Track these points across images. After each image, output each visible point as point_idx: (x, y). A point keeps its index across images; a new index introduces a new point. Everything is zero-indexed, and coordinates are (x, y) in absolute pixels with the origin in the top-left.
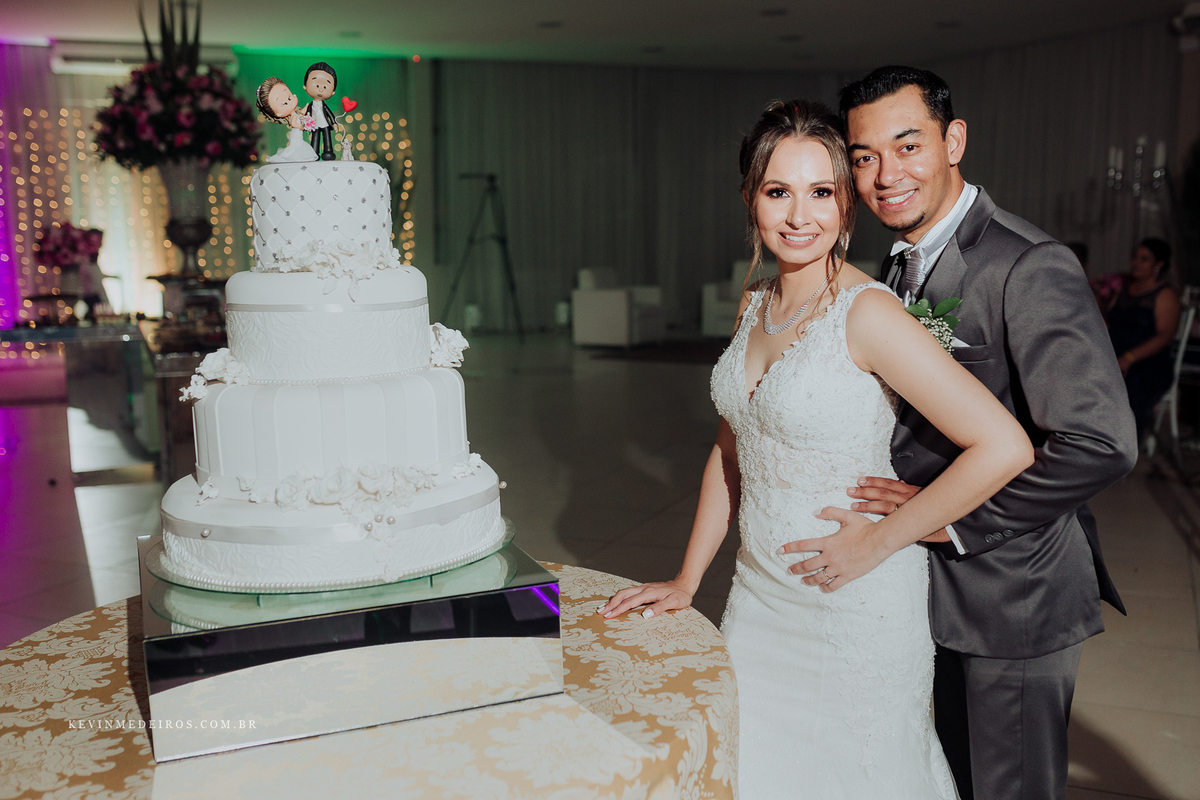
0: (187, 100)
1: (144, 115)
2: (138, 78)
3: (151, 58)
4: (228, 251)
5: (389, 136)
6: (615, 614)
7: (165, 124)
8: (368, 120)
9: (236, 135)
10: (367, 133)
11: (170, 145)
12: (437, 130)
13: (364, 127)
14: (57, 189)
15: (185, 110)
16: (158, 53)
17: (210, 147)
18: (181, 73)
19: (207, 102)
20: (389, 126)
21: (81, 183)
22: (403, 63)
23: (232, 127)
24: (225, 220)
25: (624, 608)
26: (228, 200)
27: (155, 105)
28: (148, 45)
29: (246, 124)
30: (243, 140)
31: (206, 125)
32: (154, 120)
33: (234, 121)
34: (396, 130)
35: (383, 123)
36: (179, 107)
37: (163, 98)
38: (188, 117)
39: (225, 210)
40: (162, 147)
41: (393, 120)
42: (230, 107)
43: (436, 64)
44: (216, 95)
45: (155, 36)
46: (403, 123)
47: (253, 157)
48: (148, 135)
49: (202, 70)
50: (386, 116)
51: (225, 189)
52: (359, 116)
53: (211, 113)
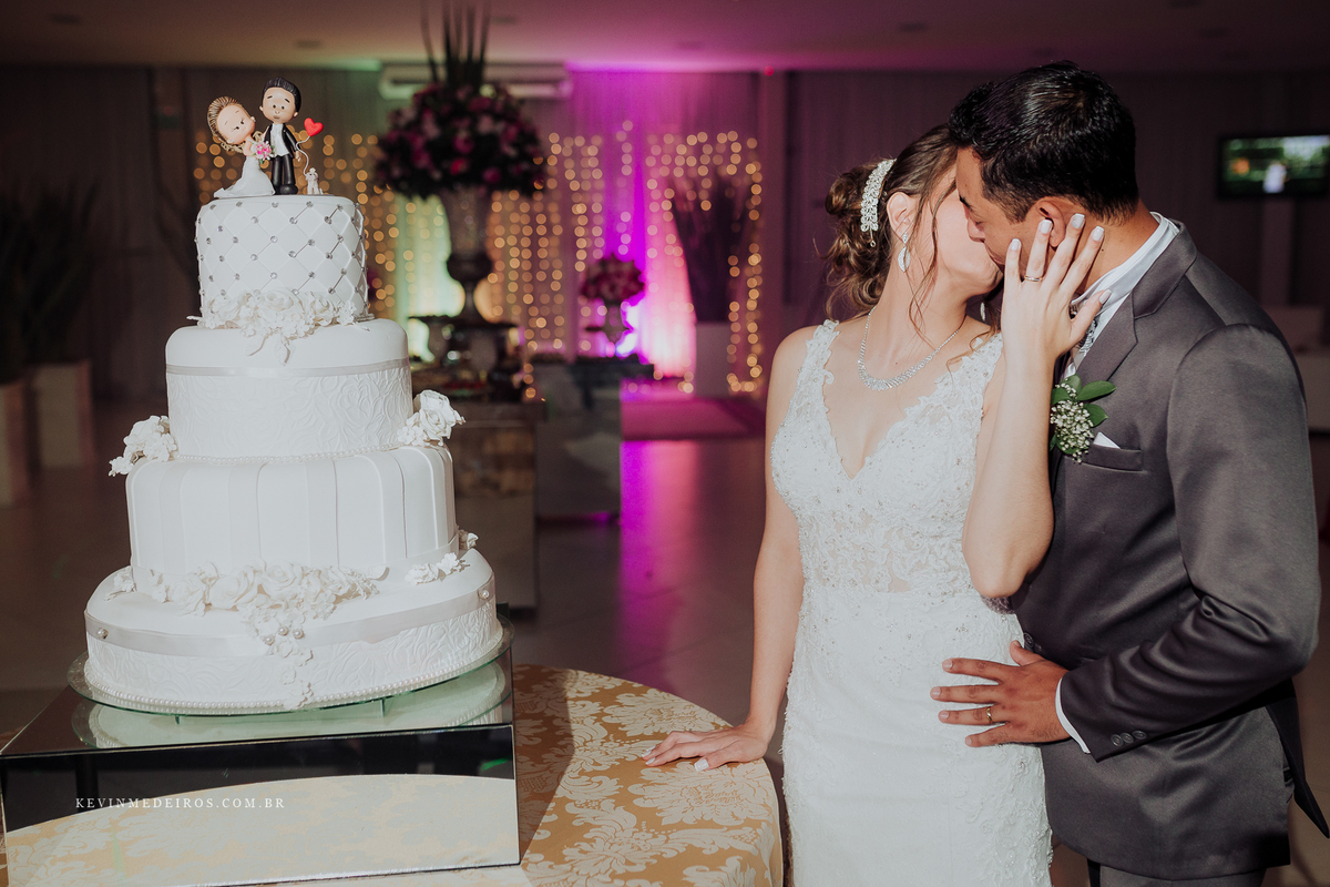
0: (465, 123)
1: (420, 142)
2: (422, 101)
3: (435, 78)
4: (556, 286)
5: (736, 159)
6: (659, 761)
7: (442, 150)
8: (712, 141)
9: (516, 161)
10: (711, 156)
11: (446, 174)
12: (791, 151)
13: (708, 150)
14: (383, 220)
15: (463, 135)
16: (442, 73)
17: (489, 174)
18: (461, 95)
19: (486, 125)
20: (736, 148)
21: (407, 214)
22: (754, 76)
23: (512, 152)
24: (554, 253)
25: (670, 756)
26: (558, 231)
27: (431, 130)
28: (432, 64)
29: (530, 149)
30: (525, 166)
31: (485, 149)
32: (431, 146)
33: (515, 145)
34: (744, 153)
35: (729, 143)
36: (456, 131)
37: (441, 122)
38: (466, 141)
39: (555, 242)
40: (437, 175)
41: (741, 140)
42: (513, 131)
43: (792, 76)
44: (497, 117)
45: (439, 55)
46: (752, 143)
47: (537, 186)
48: (423, 162)
49: (487, 91)
50: (733, 136)
51: (555, 219)
52: (703, 137)
53: (492, 138)
